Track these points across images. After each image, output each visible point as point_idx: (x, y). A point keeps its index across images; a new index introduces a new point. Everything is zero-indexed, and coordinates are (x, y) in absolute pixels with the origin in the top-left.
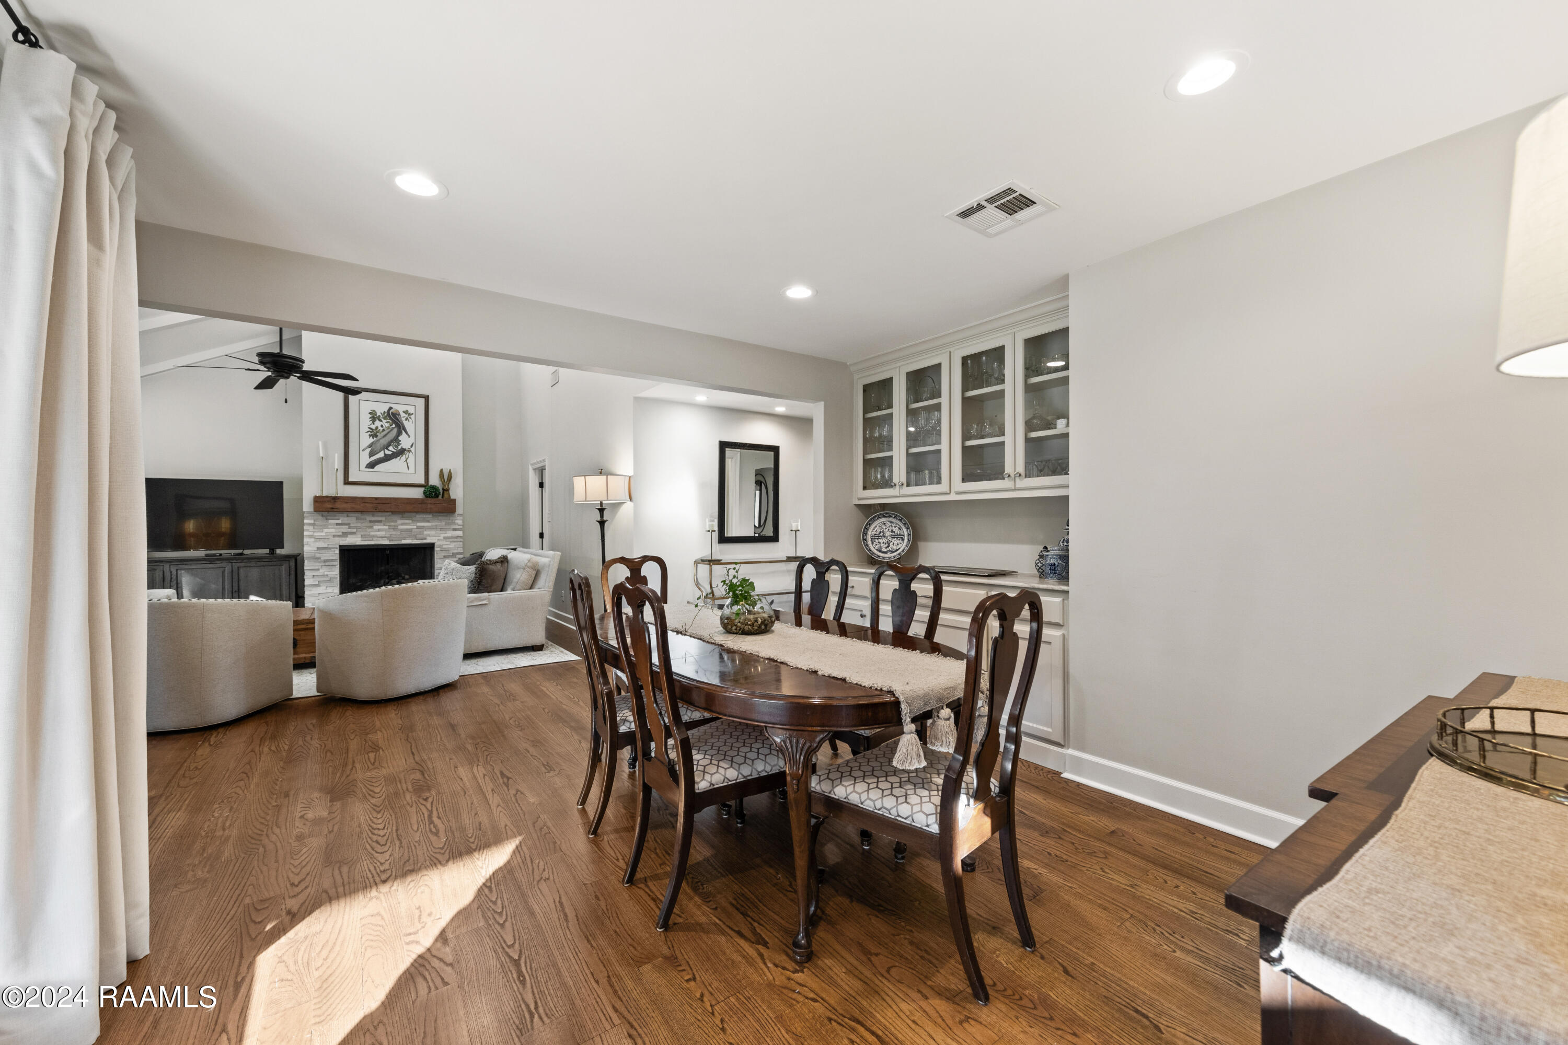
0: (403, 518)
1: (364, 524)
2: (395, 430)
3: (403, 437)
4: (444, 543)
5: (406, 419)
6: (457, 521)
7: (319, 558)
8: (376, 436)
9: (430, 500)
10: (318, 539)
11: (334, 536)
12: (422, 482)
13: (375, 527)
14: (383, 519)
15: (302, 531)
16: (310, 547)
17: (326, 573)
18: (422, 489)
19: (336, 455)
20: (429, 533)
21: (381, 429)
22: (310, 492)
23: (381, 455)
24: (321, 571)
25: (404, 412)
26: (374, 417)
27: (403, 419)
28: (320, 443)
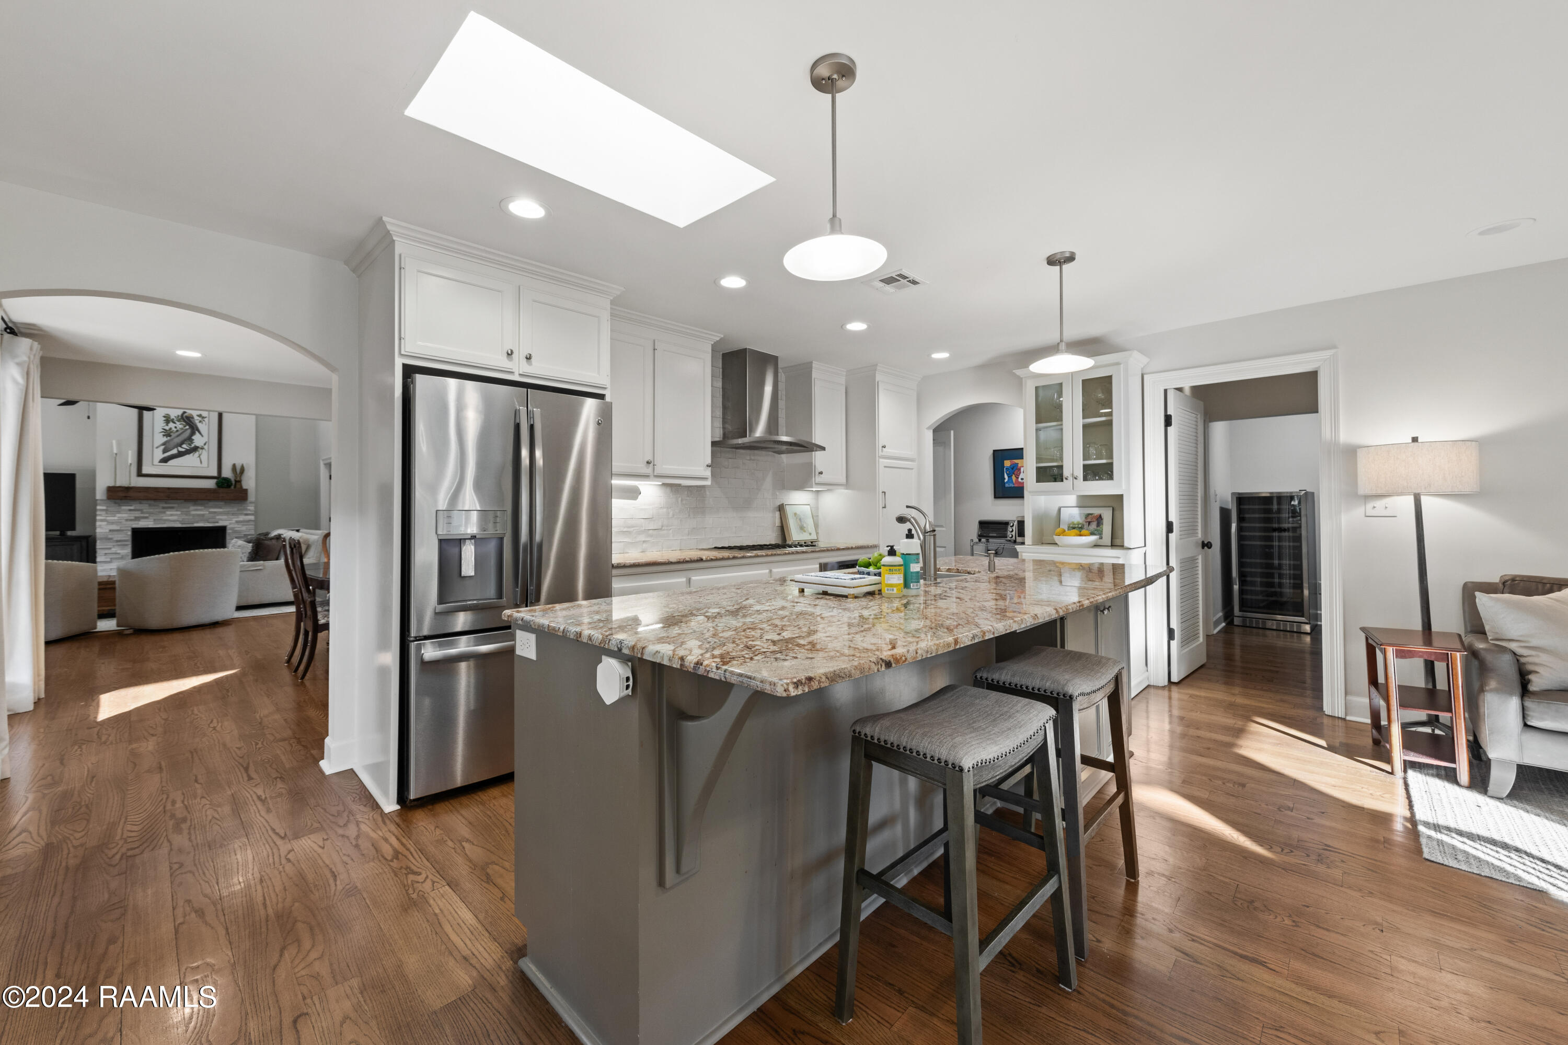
0: (195, 505)
1: (157, 510)
2: (189, 431)
3: (196, 437)
4: (236, 526)
5: (200, 422)
6: (249, 508)
7: (111, 539)
9: (221, 490)
10: (111, 523)
11: (127, 520)
12: (215, 474)
13: (168, 513)
14: (176, 506)
15: (95, 515)
16: (102, 528)
17: (119, 552)
18: (214, 481)
19: (130, 452)
20: (221, 517)
21: (175, 430)
22: (103, 482)
23: (175, 451)
24: (113, 549)
25: (198, 416)
26: (168, 420)
27: (197, 422)
28: (114, 442)
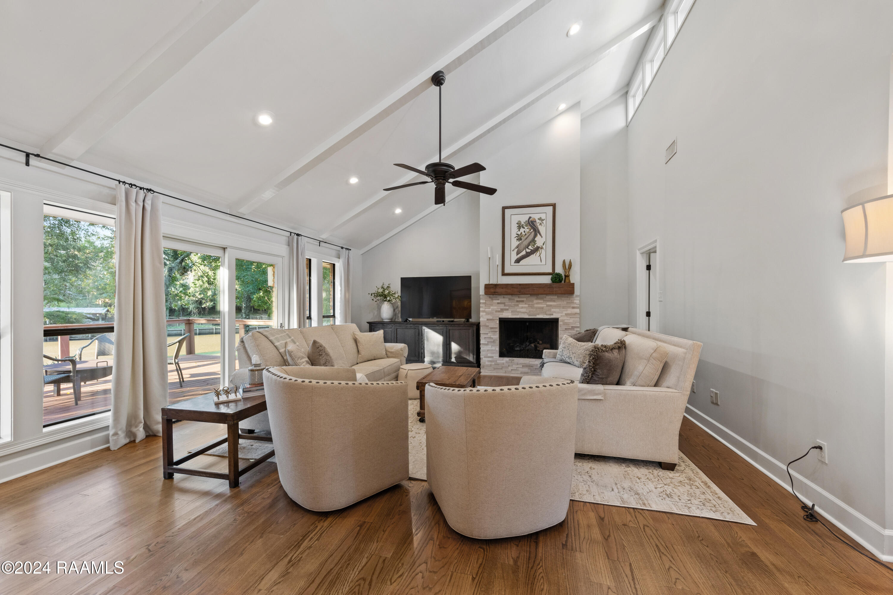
0: (537, 299)
1: (513, 303)
2: (533, 233)
3: (538, 238)
4: (565, 318)
5: (540, 224)
6: (575, 301)
7: (488, 326)
8: (521, 239)
9: (556, 285)
10: (488, 313)
11: (496, 311)
12: (550, 271)
13: (520, 306)
14: (525, 299)
15: (479, 307)
16: (483, 319)
17: (492, 337)
18: (550, 277)
19: (498, 255)
20: (554, 310)
21: (524, 234)
22: (483, 281)
23: (524, 253)
24: (489, 335)
25: (538, 219)
26: (520, 226)
27: (538, 224)
28: (489, 248)
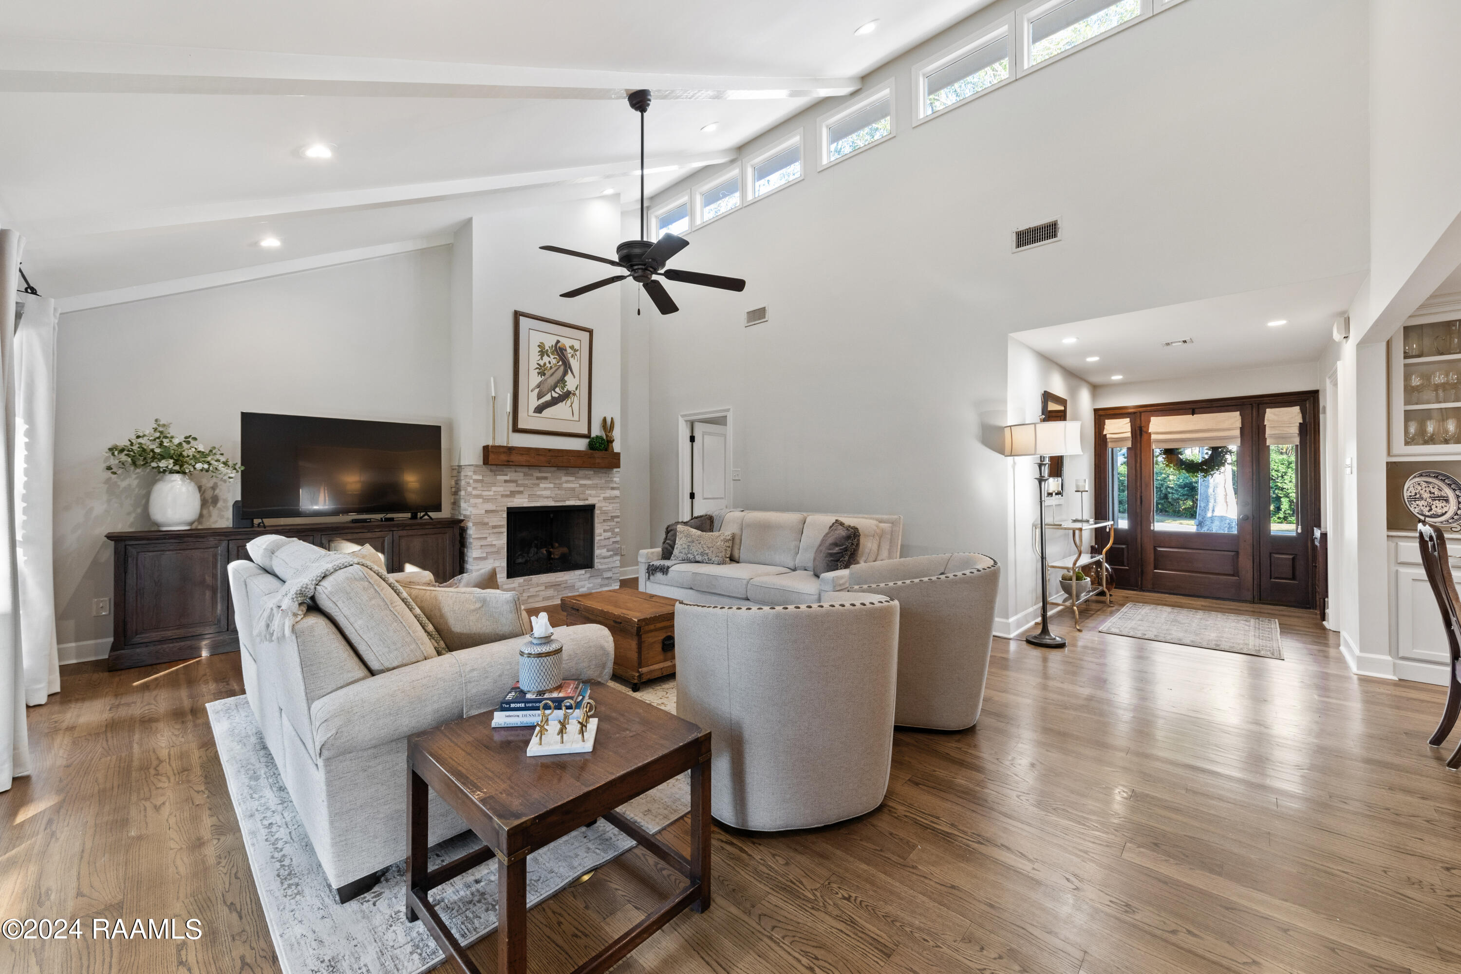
0: (567, 474)
1: (531, 482)
2: (562, 368)
3: (569, 378)
4: (603, 504)
6: (615, 479)
7: (487, 524)
8: (544, 374)
9: (592, 454)
10: (487, 500)
11: (503, 496)
12: (586, 432)
13: (542, 485)
14: (548, 475)
16: (470, 511)
17: (494, 543)
18: (587, 441)
19: (506, 395)
20: (590, 492)
21: (549, 366)
23: (548, 398)
24: (489, 539)
25: (570, 347)
26: (543, 352)
27: (570, 355)
28: (491, 376)
